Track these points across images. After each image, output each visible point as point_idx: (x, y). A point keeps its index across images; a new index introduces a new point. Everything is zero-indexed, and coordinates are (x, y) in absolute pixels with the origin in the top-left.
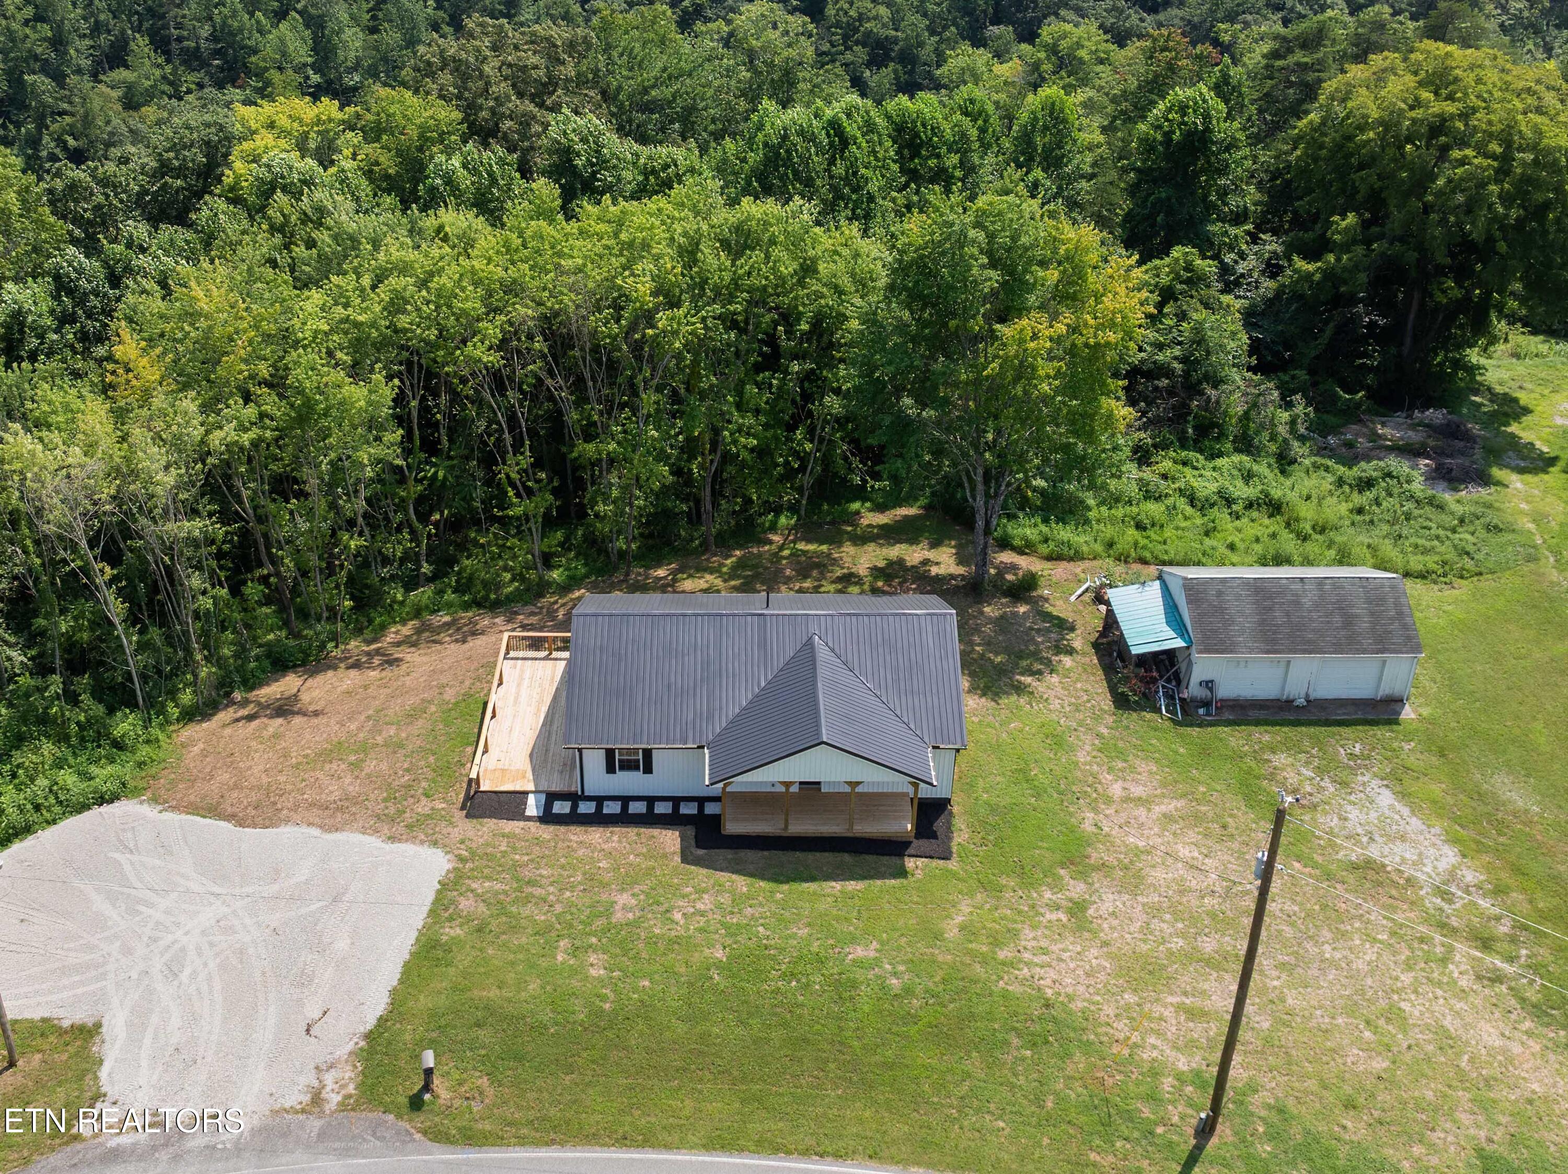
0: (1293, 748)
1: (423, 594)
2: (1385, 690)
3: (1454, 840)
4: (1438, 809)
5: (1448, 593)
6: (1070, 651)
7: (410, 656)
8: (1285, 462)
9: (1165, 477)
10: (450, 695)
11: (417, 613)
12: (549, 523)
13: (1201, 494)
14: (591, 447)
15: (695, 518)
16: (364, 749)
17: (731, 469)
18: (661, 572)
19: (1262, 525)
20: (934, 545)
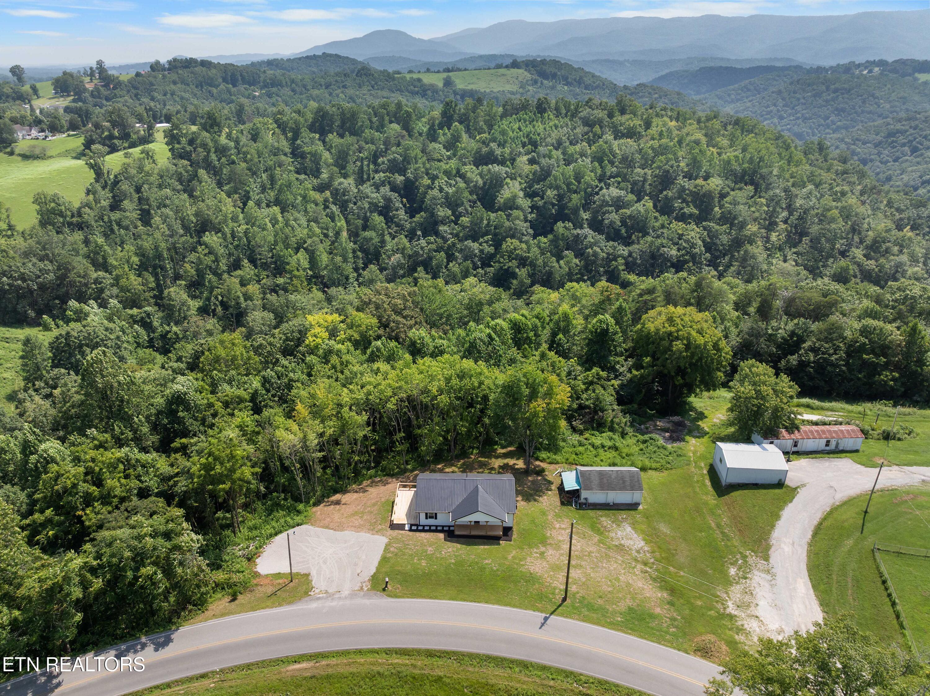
0: (607, 516)
1: (372, 472)
2: (635, 501)
3: (644, 540)
4: (643, 532)
5: (662, 474)
6: (551, 490)
7: (369, 489)
8: (623, 435)
9: (586, 439)
10: (383, 500)
11: (371, 477)
12: (408, 452)
13: (596, 444)
14: (419, 431)
15: (449, 450)
16: (363, 513)
17: (460, 436)
18: (440, 466)
19: (611, 454)
20: (518, 459)
